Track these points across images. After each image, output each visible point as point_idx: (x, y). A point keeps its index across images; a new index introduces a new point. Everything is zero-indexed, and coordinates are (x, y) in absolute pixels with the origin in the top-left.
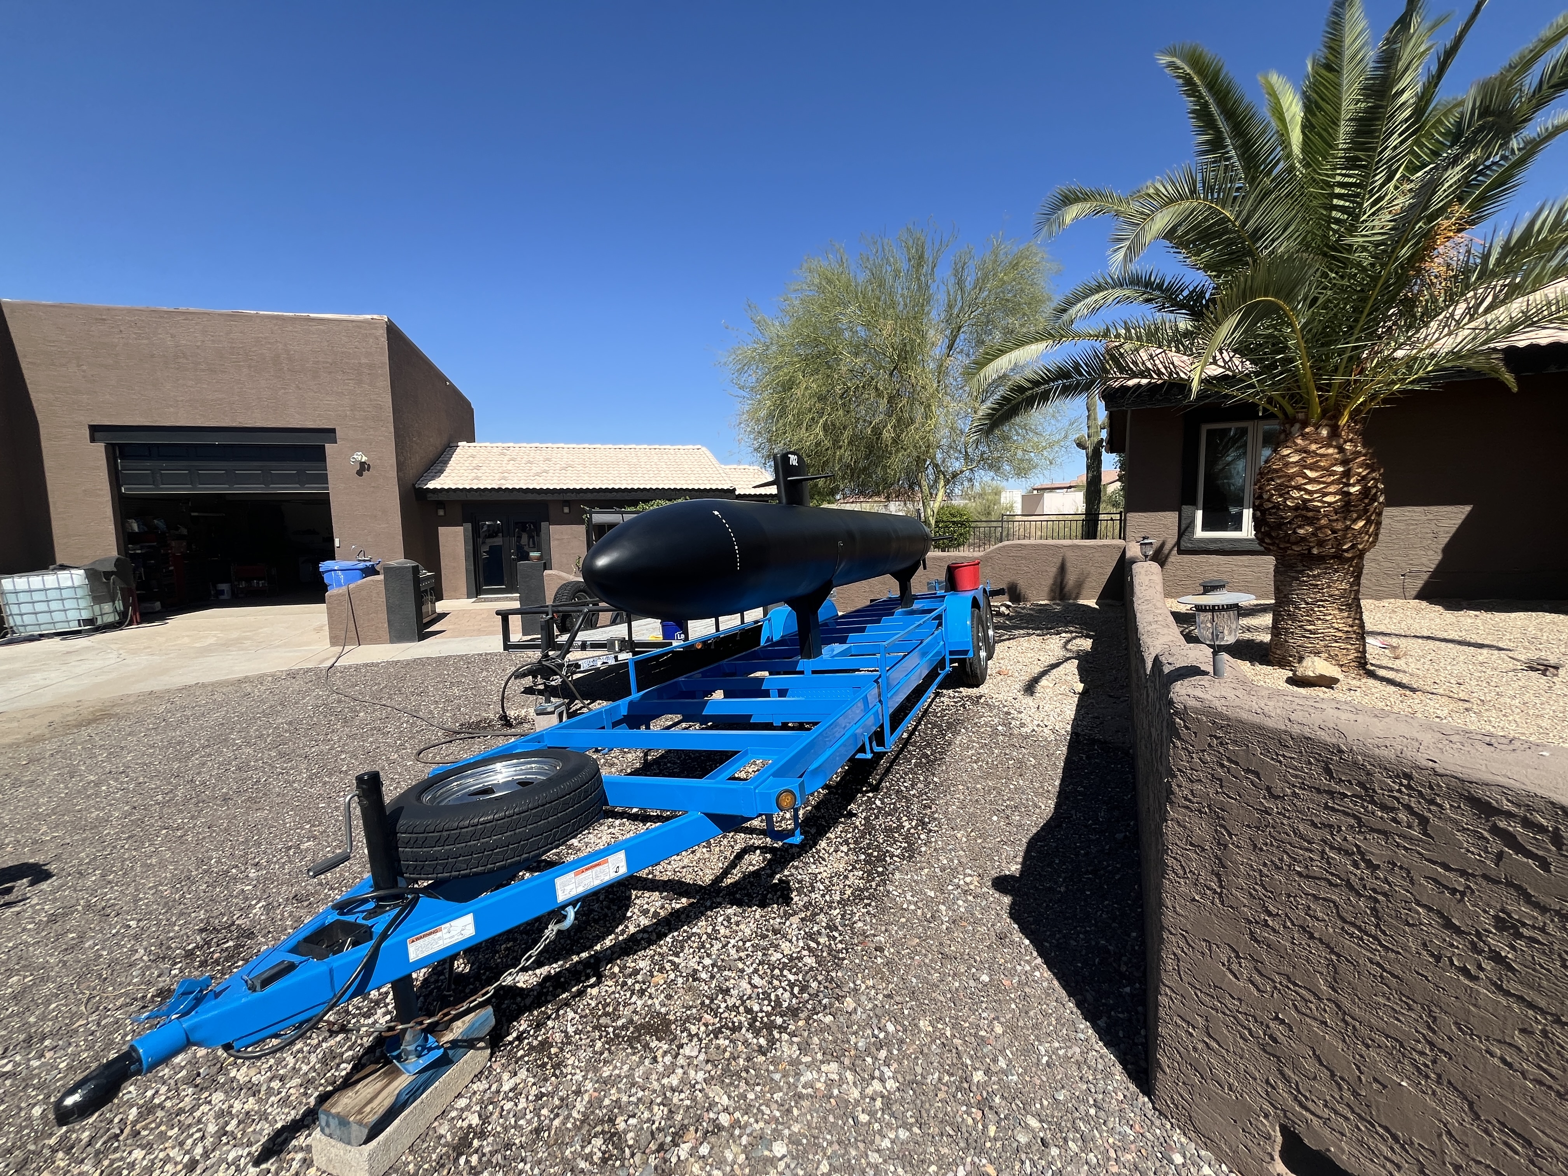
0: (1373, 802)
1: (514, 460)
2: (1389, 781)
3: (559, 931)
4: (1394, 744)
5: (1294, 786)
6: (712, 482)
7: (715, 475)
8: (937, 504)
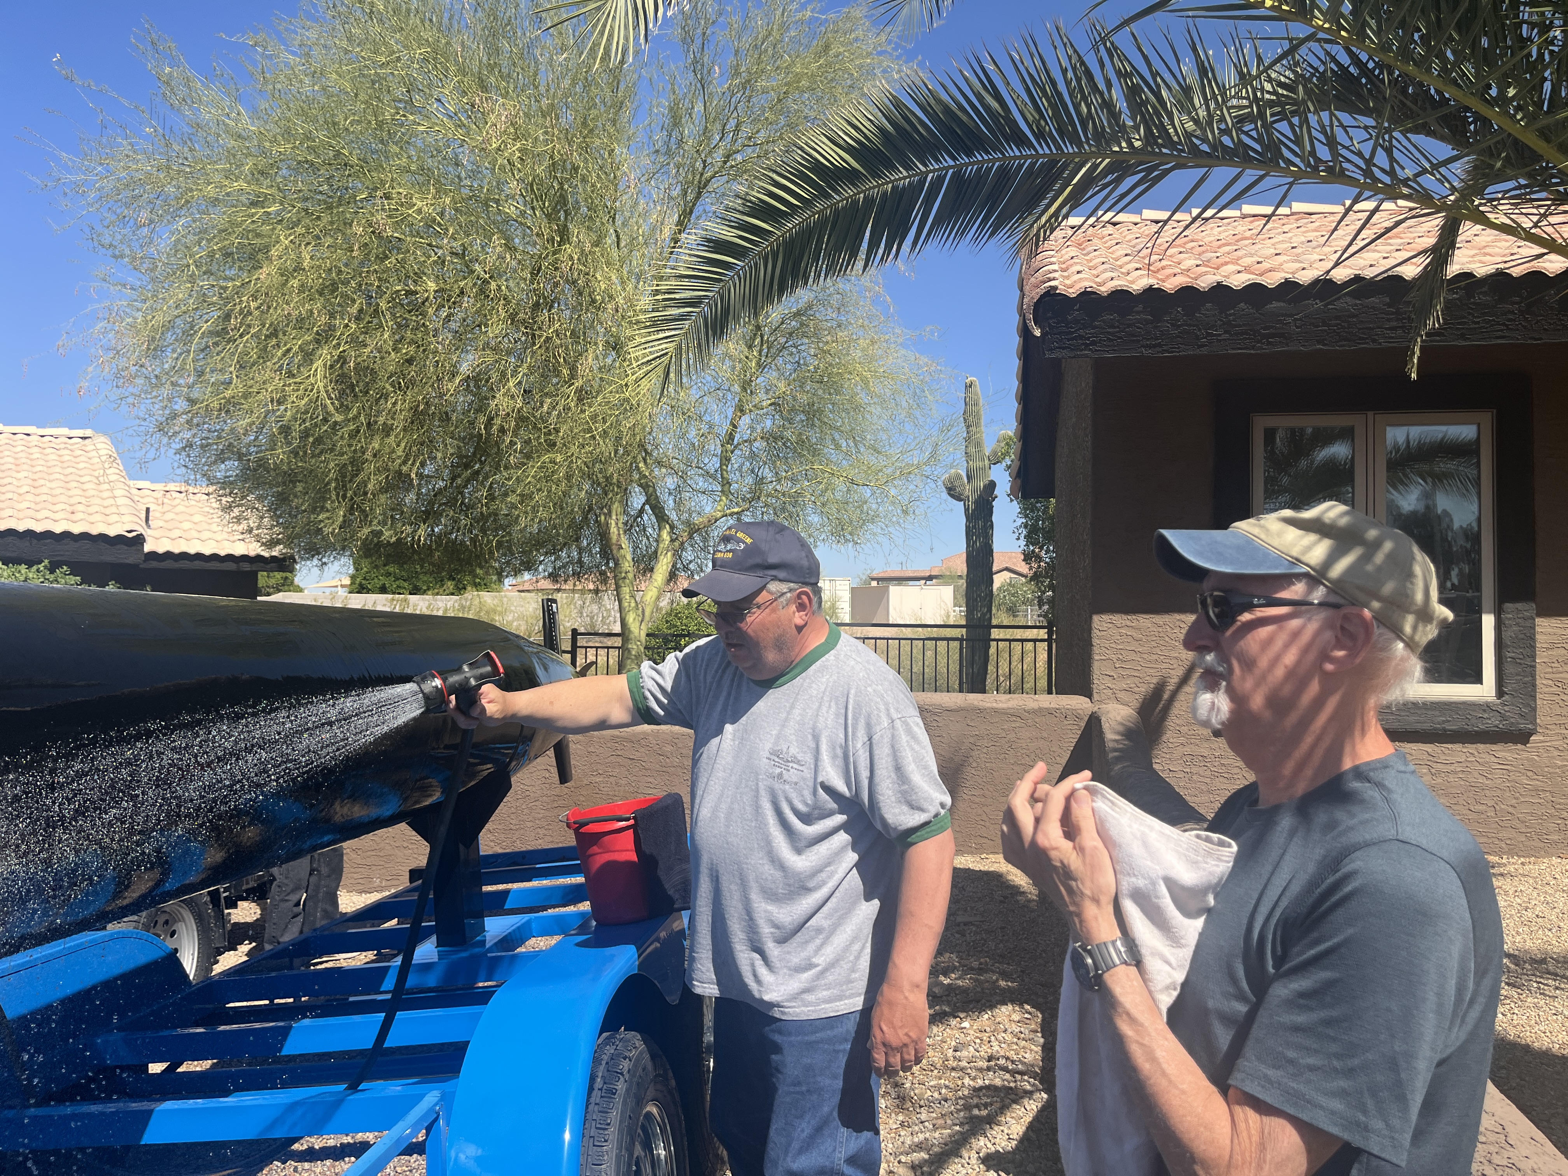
6: (80, 516)
7: (98, 501)
8: (651, 594)
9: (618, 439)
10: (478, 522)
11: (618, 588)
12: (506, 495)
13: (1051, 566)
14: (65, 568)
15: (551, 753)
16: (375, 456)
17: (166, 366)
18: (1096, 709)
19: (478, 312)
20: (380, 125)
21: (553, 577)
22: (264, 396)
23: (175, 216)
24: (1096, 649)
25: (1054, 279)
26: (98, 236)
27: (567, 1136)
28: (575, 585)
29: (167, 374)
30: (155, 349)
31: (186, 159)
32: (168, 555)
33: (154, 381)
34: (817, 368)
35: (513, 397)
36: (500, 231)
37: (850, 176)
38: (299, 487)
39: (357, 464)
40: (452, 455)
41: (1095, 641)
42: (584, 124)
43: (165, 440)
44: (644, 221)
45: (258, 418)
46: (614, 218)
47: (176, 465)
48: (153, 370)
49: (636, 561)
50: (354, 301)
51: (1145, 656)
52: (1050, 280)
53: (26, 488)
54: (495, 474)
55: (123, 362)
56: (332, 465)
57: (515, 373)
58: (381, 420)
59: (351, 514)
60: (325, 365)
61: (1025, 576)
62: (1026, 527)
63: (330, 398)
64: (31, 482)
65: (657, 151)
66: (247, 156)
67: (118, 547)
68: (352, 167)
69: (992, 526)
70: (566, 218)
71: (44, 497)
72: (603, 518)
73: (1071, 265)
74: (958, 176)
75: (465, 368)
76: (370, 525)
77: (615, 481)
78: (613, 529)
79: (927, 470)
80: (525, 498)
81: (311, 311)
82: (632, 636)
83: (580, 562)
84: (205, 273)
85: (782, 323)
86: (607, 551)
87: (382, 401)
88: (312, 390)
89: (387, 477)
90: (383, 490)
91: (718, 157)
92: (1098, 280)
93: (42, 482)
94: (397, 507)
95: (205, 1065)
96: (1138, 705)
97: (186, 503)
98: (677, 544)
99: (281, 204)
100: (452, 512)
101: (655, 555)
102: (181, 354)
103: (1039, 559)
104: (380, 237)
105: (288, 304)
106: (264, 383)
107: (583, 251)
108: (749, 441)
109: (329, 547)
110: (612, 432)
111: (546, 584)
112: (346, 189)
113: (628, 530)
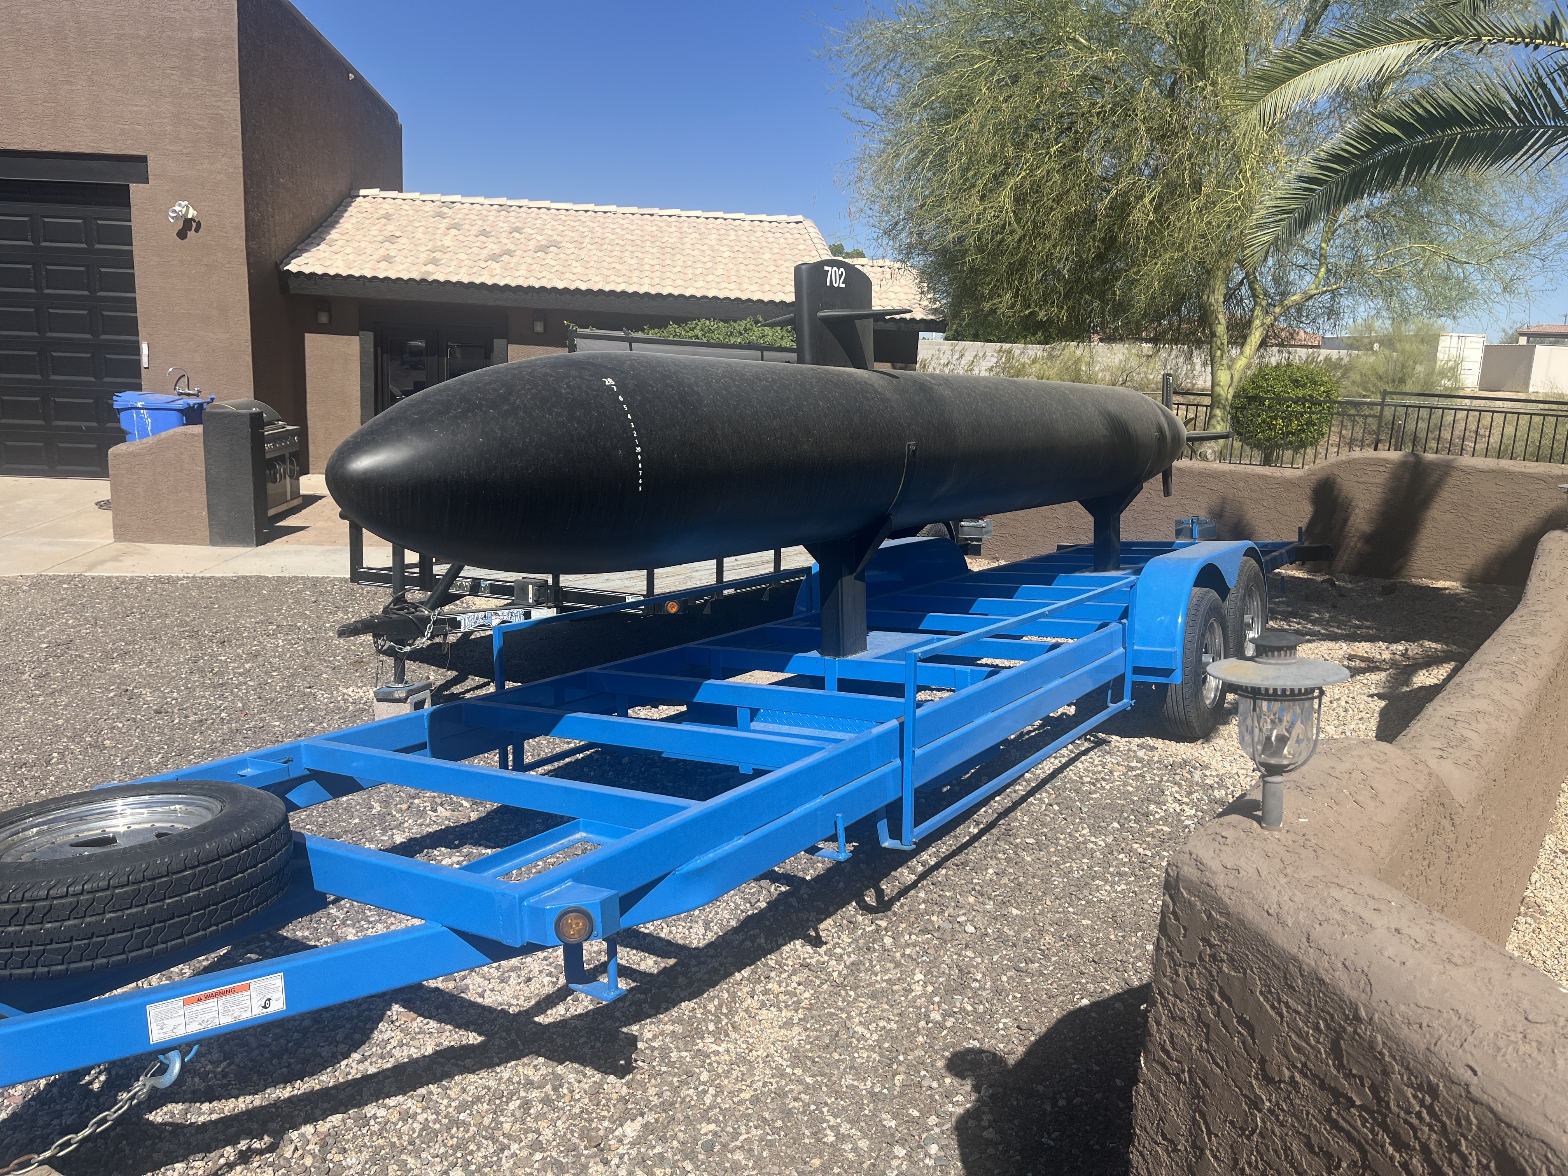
0: (1386, 1129)
1: (457, 227)
2: (1409, 1092)
3: (154, 1089)
4: (1435, 1024)
5: (1295, 1067)
11: (1212, 352)
27: (1180, 620)
82: (1221, 395)
101: (1249, 325)
113: (1226, 302)
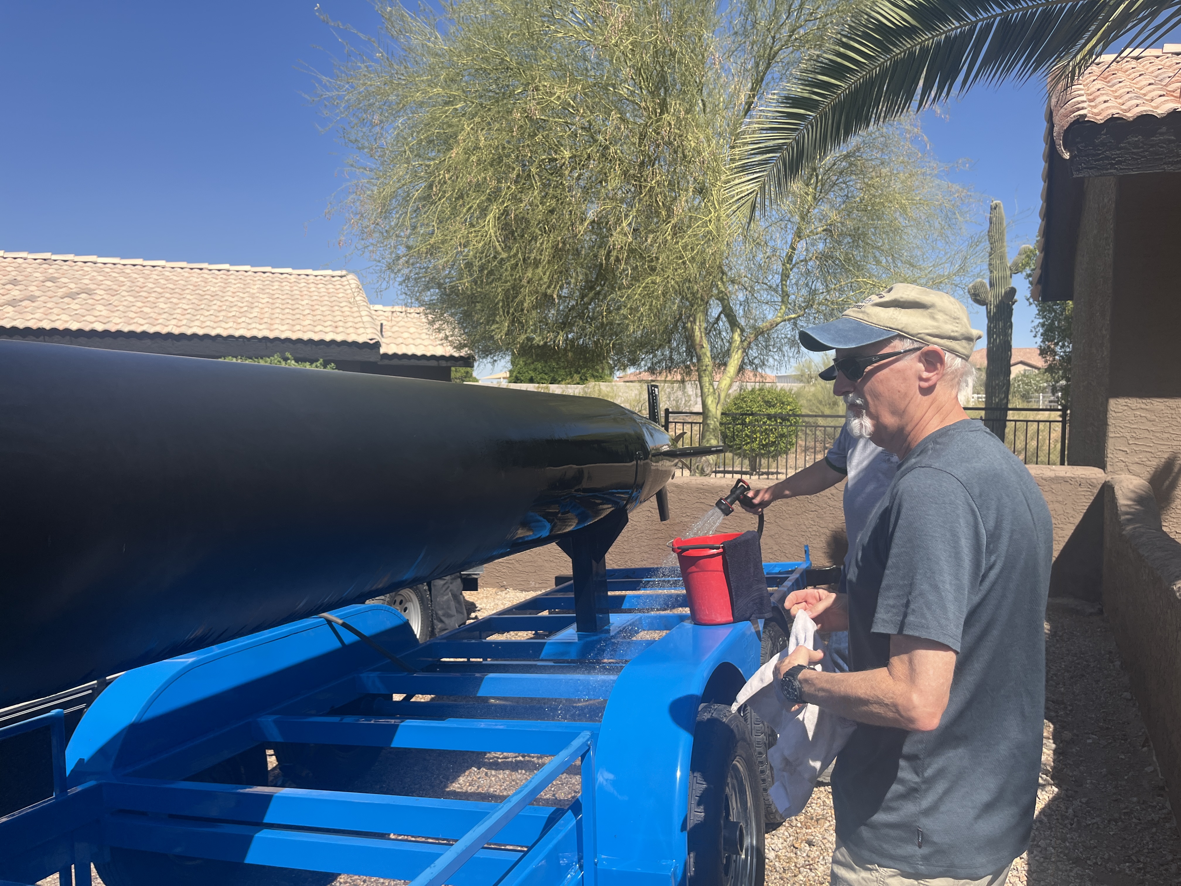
6: (340, 329)
7: (351, 319)
8: (726, 382)
9: (703, 263)
10: (598, 329)
11: (700, 378)
12: (619, 309)
13: (1067, 359)
14: (333, 364)
15: (654, 499)
16: (528, 282)
17: (393, 224)
18: (1109, 478)
19: (599, 172)
20: (532, 35)
21: (651, 370)
22: (455, 242)
23: (396, 116)
24: (1111, 429)
25: (1083, 108)
26: (347, 134)
28: (667, 376)
29: (393, 229)
30: (385, 212)
31: (403, 74)
32: (395, 355)
33: (385, 234)
34: (862, 200)
35: (625, 235)
36: (616, 107)
37: (909, 32)
38: (479, 306)
39: (516, 288)
40: (581, 280)
41: (1111, 421)
42: (680, 17)
43: (392, 276)
44: (725, 91)
45: (451, 257)
46: (702, 90)
47: (399, 292)
48: (385, 227)
49: (714, 358)
50: (514, 169)
51: (1158, 435)
52: (1079, 109)
53: (307, 311)
54: (612, 293)
55: (366, 223)
56: (500, 289)
57: (627, 216)
58: (533, 256)
59: (512, 325)
60: (495, 217)
61: (1039, 369)
62: (1043, 325)
63: (499, 242)
64: (310, 307)
65: (736, 33)
66: (442, 68)
67: (364, 350)
68: (512, 69)
69: (1011, 326)
70: (665, 94)
71: (319, 317)
72: (689, 324)
73: (1098, 96)
74: (1005, 22)
75: (591, 215)
76: (526, 333)
77: (699, 295)
78: (697, 333)
79: (957, 280)
80: (633, 310)
81: (485, 178)
82: (710, 414)
83: (671, 359)
84: (416, 156)
85: (834, 164)
86: (692, 349)
87: (533, 242)
88: (486, 236)
89: (537, 298)
90: (535, 307)
91: (785, 32)
92: (1123, 107)
93: (317, 307)
94: (544, 320)
95: (427, 698)
96: (1149, 476)
97: (406, 320)
98: (745, 344)
99: (465, 102)
100: (581, 322)
101: (728, 353)
102: (401, 215)
103: (1054, 353)
104: (531, 119)
105: (470, 174)
106: (455, 232)
107: (678, 118)
108: (805, 261)
109: (498, 349)
110: (698, 258)
111: (647, 376)
112: (508, 86)
113: (708, 334)
